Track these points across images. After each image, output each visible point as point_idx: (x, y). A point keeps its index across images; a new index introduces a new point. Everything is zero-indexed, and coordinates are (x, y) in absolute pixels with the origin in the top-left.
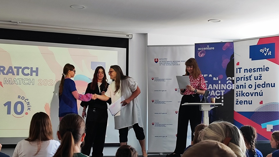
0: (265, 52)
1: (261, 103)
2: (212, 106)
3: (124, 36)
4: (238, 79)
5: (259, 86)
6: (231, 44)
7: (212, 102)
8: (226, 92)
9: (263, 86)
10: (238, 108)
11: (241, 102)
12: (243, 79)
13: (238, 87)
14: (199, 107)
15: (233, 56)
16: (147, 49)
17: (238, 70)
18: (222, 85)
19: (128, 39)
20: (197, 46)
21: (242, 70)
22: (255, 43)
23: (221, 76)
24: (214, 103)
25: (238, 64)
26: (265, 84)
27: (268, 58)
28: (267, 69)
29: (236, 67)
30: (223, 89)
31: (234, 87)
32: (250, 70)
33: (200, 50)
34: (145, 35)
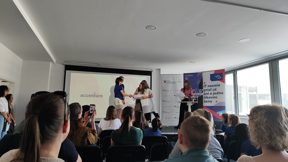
0: (218, 77)
1: (216, 102)
2: (192, 103)
3: (150, 70)
4: (205, 90)
5: (215, 94)
6: (201, 73)
7: (192, 101)
8: (199, 96)
9: (217, 93)
10: (205, 104)
11: (206, 102)
12: (207, 90)
13: (205, 94)
14: (186, 103)
15: (202, 79)
16: (160, 76)
17: (205, 86)
18: (197, 93)
19: (151, 71)
20: (185, 74)
21: (207, 86)
22: (213, 73)
23: (197, 89)
24: (194, 102)
25: (205, 83)
26: (218, 93)
27: (219, 80)
28: (219, 85)
29: (204, 84)
30: (198, 95)
31: (203, 94)
32: (211, 86)
33: (186, 77)
34: (160, 69)
